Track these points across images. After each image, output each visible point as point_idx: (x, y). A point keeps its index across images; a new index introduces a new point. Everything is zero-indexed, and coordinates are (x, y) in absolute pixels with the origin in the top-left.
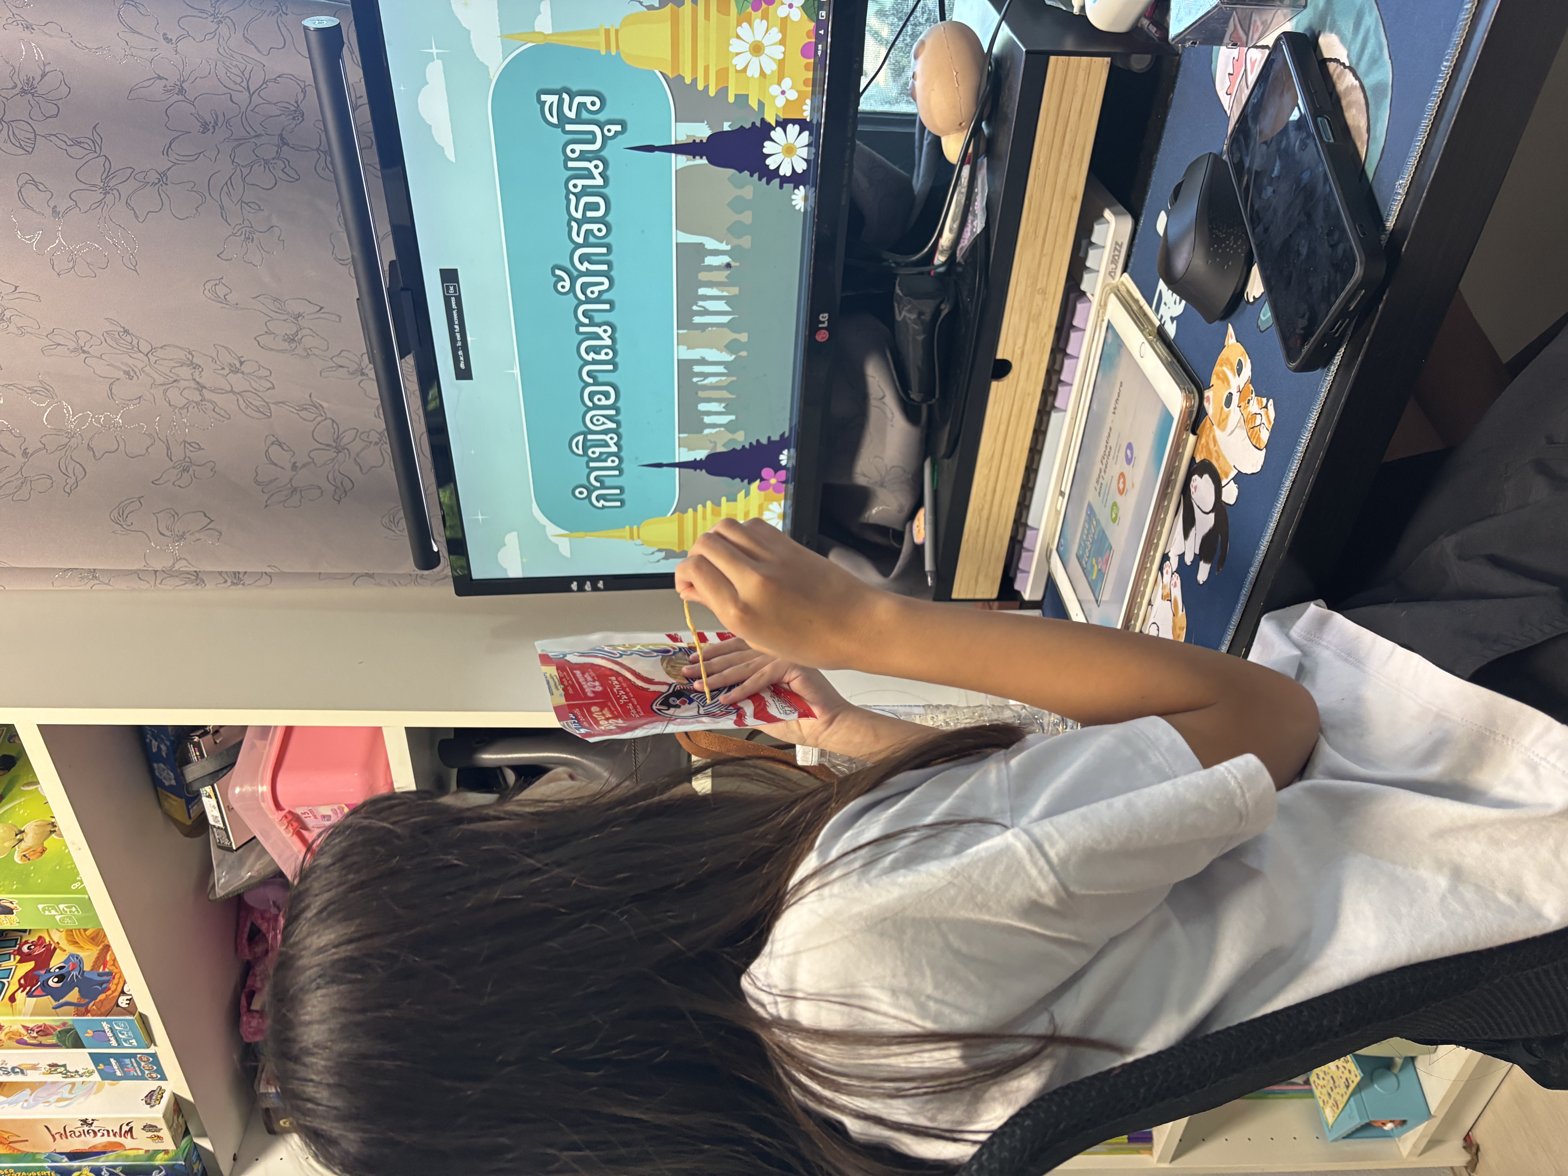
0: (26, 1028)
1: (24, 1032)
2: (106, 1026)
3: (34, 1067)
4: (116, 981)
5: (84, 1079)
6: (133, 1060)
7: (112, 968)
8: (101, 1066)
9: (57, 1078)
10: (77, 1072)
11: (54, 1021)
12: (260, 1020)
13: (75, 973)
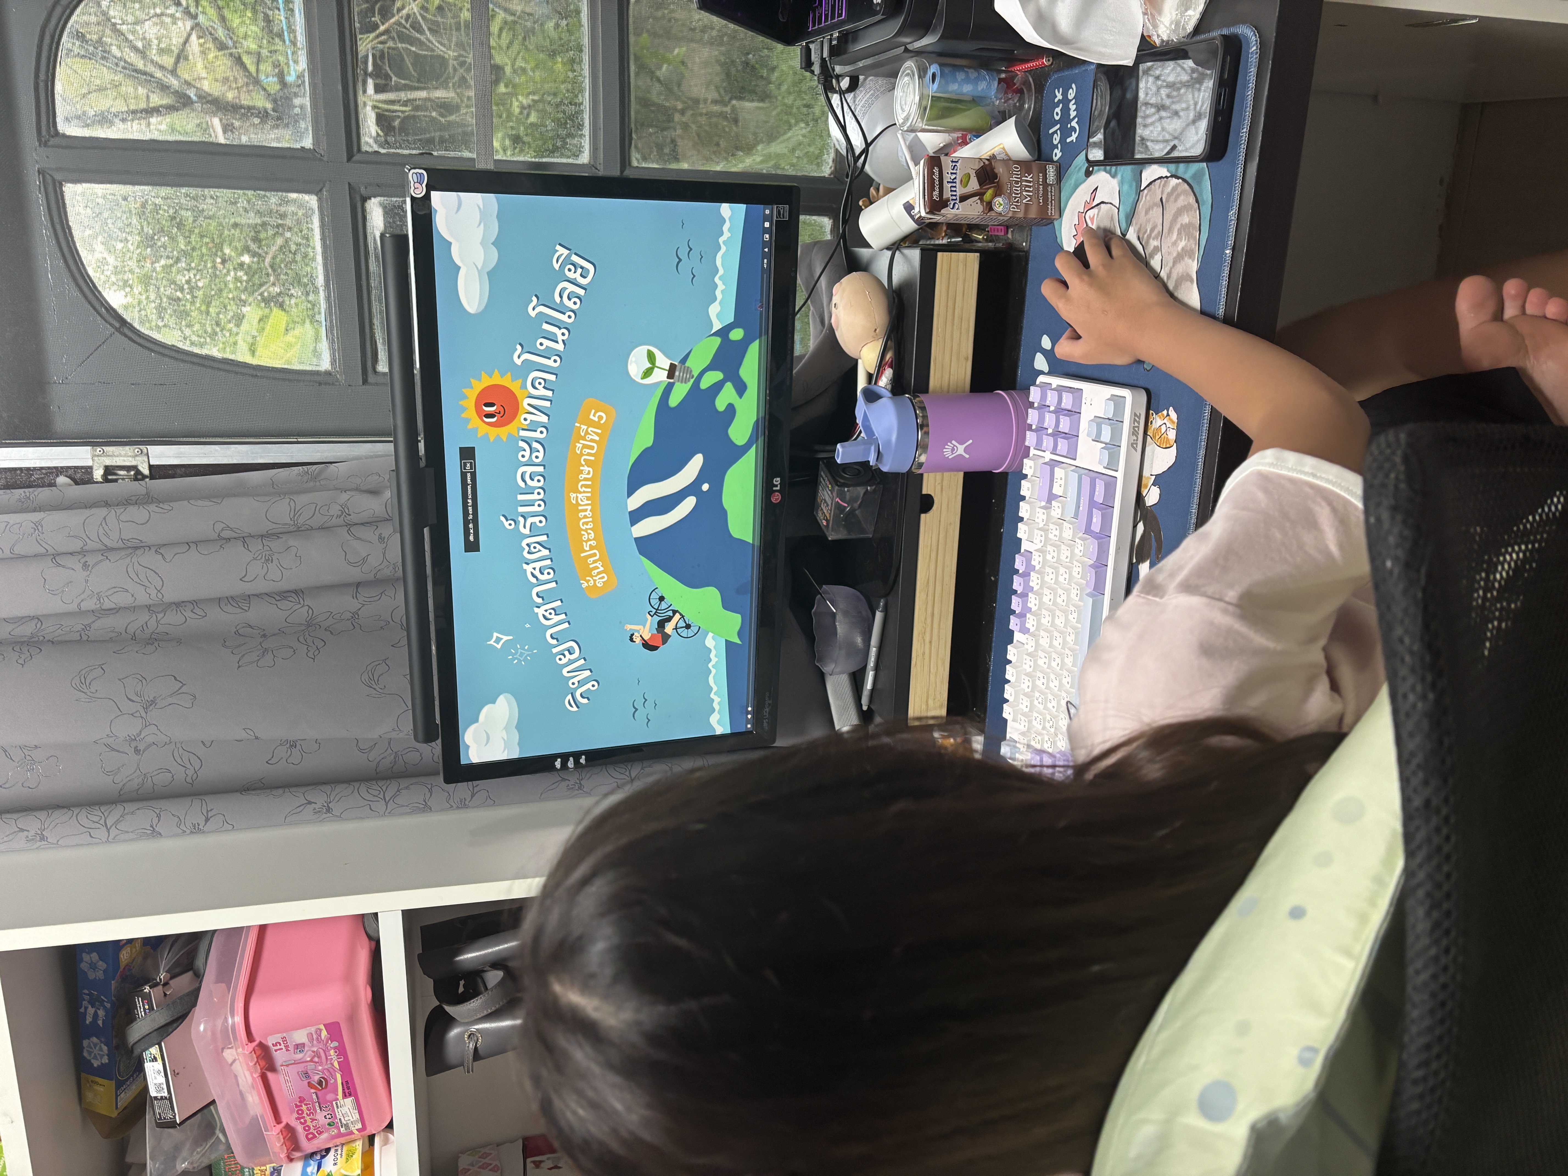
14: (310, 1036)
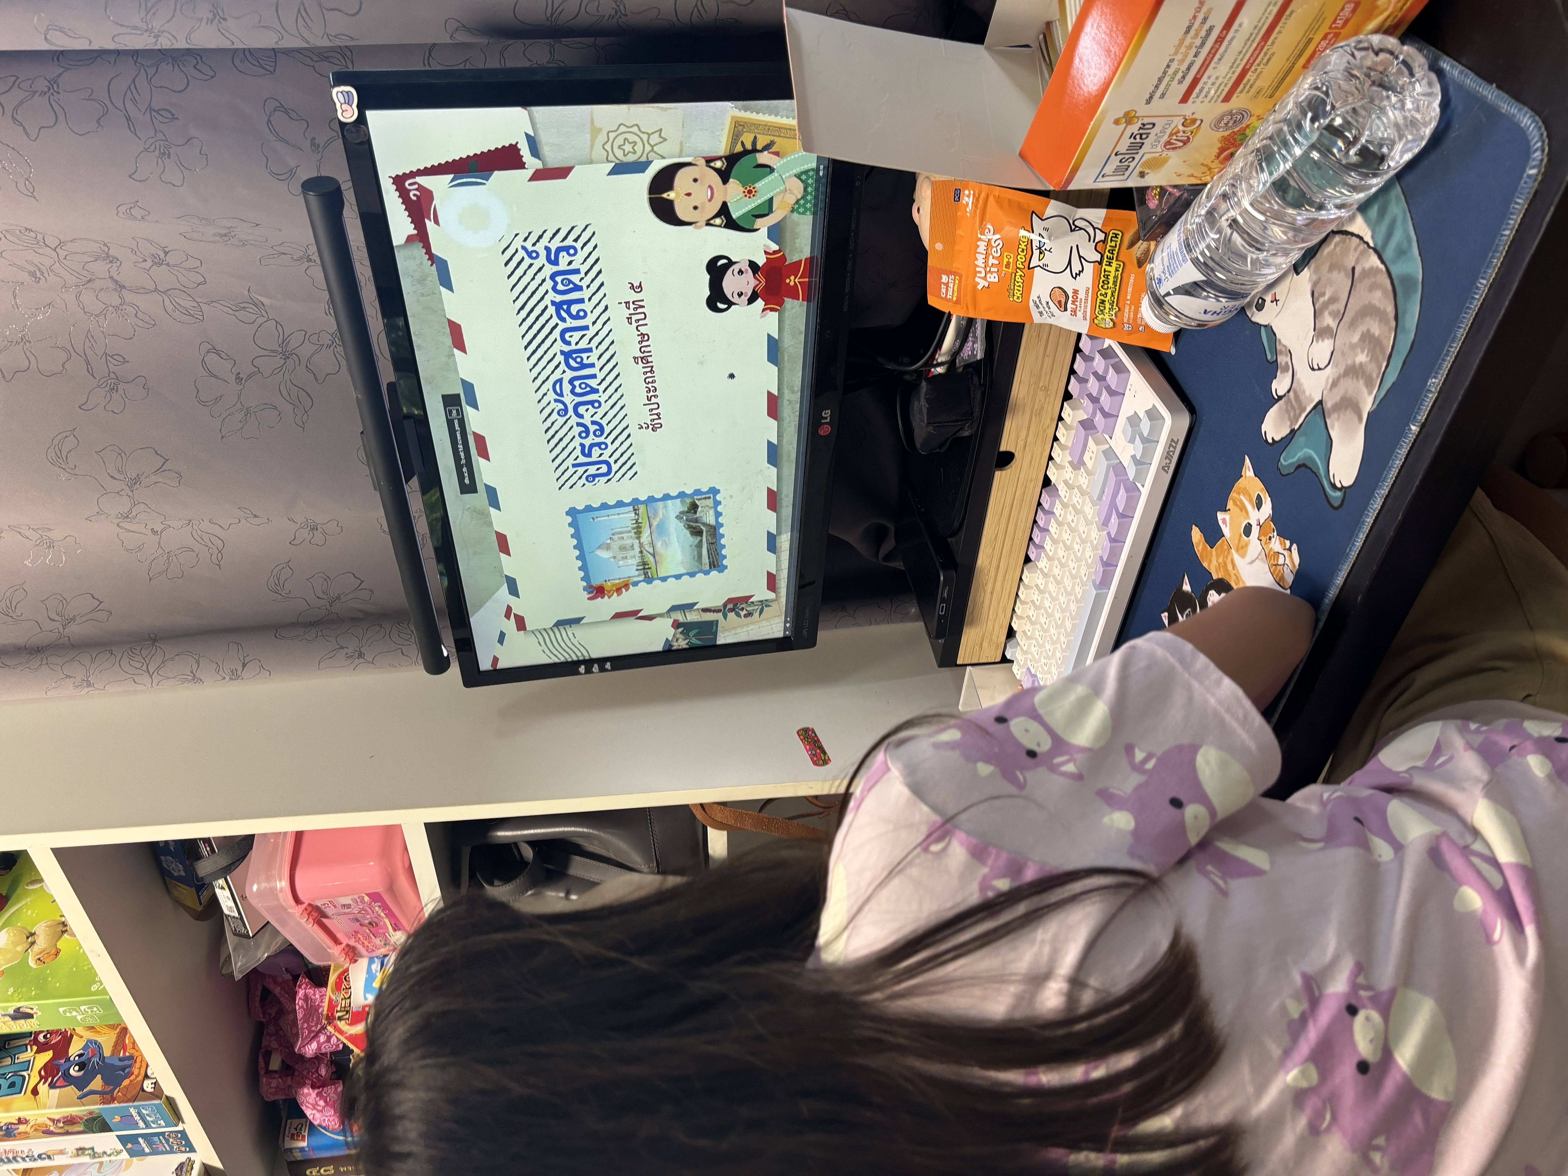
0: (53, 1120)
1: (50, 1123)
2: (133, 1111)
3: (61, 1152)
4: (138, 1065)
5: (113, 1158)
6: (161, 1137)
7: (132, 1051)
8: (129, 1146)
9: (85, 1159)
10: (105, 1153)
11: (80, 1111)
12: (280, 1080)
13: (95, 1059)
14: (355, 901)
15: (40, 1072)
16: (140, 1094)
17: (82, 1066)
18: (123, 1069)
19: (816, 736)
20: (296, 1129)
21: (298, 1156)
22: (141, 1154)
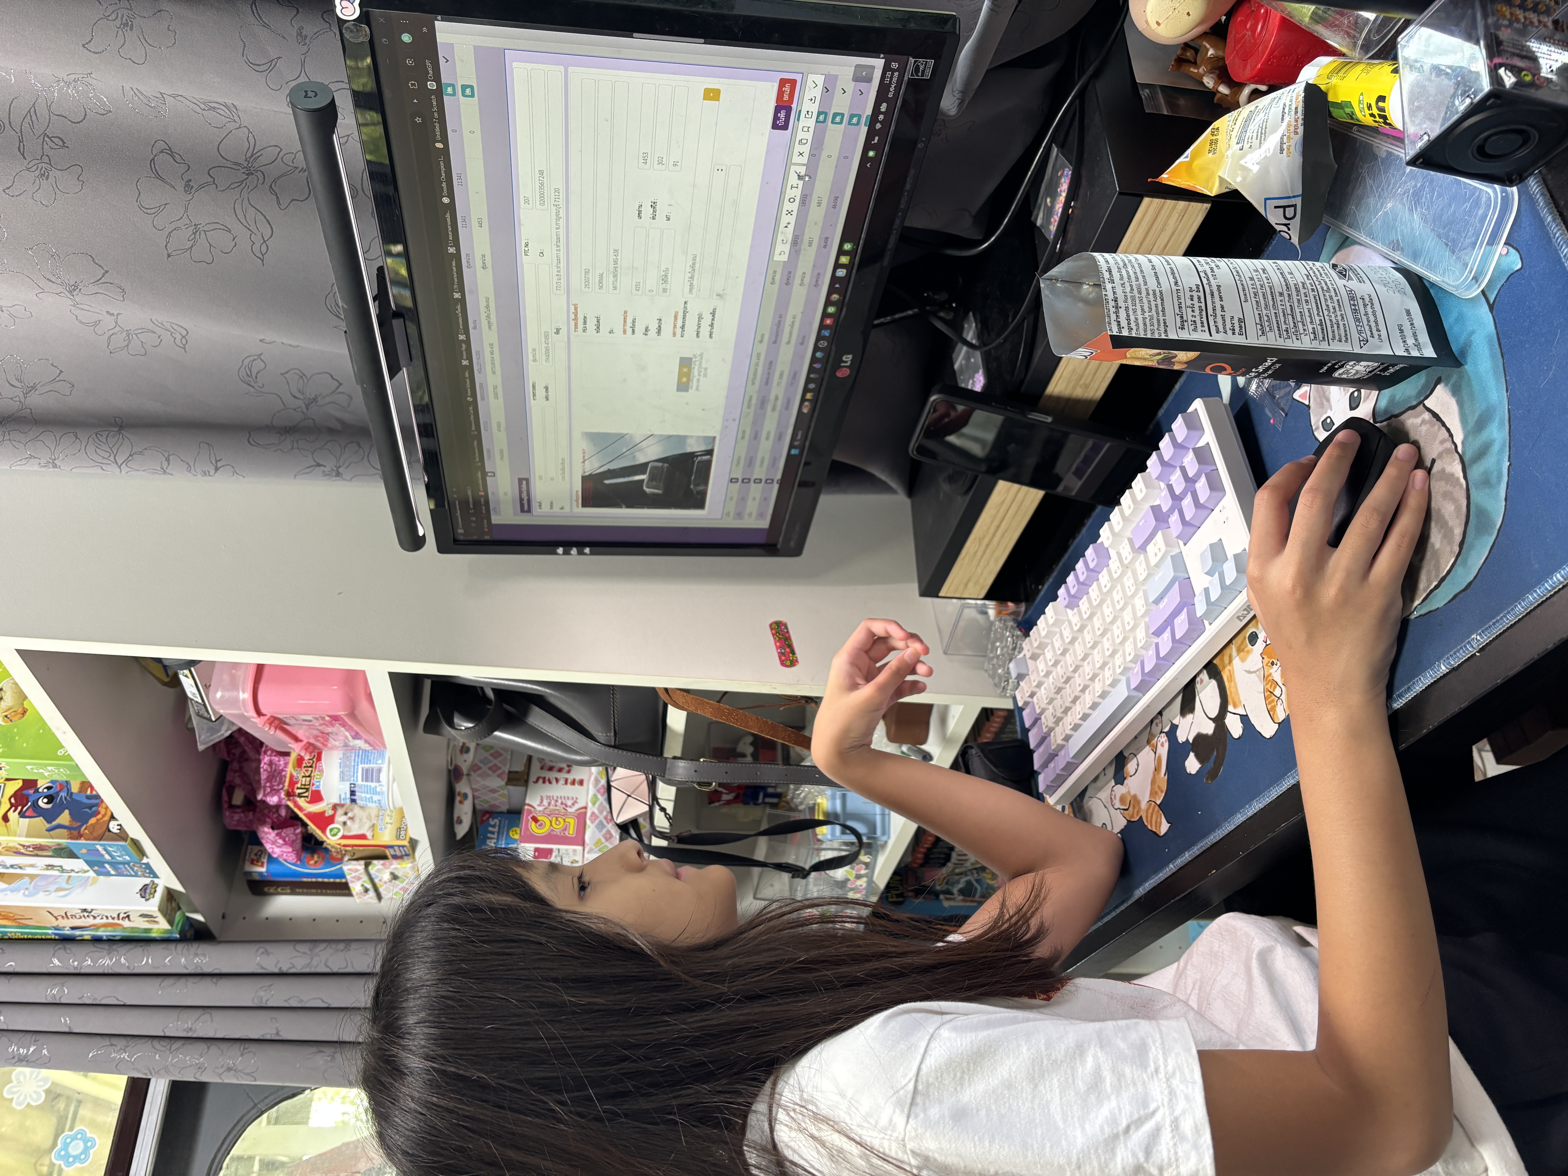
0: (23, 845)
1: (20, 847)
2: (99, 848)
3: (32, 866)
5: (81, 874)
6: (126, 866)
8: (96, 868)
9: (55, 872)
10: (73, 870)
11: (48, 841)
12: (242, 815)
13: (63, 794)
14: (315, 718)
15: (10, 799)
16: (105, 834)
17: (51, 799)
18: (91, 807)
19: (788, 632)
20: (256, 855)
21: (257, 878)
22: (108, 874)
